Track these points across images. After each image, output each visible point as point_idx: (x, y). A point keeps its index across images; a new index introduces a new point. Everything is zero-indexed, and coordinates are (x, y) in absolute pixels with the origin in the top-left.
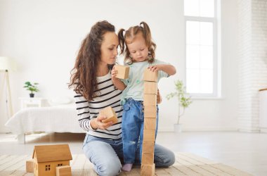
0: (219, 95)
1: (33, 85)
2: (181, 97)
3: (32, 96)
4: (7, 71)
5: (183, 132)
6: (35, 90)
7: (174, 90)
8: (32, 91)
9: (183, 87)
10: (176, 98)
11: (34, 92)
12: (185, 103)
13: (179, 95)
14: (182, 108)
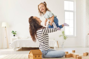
0: (75, 36)
1: (15, 32)
2: (64, 36)
3: (14, 36)
4: (5, 27)
5: (64, 47)
6: (15, 34)
7: (61, 34)
8: (14, 34)
9: (64, 33)
10: (62, 36)
11: (15, 35)
12: (65, 38)
13: (63, 36)
14: (64, 40)
